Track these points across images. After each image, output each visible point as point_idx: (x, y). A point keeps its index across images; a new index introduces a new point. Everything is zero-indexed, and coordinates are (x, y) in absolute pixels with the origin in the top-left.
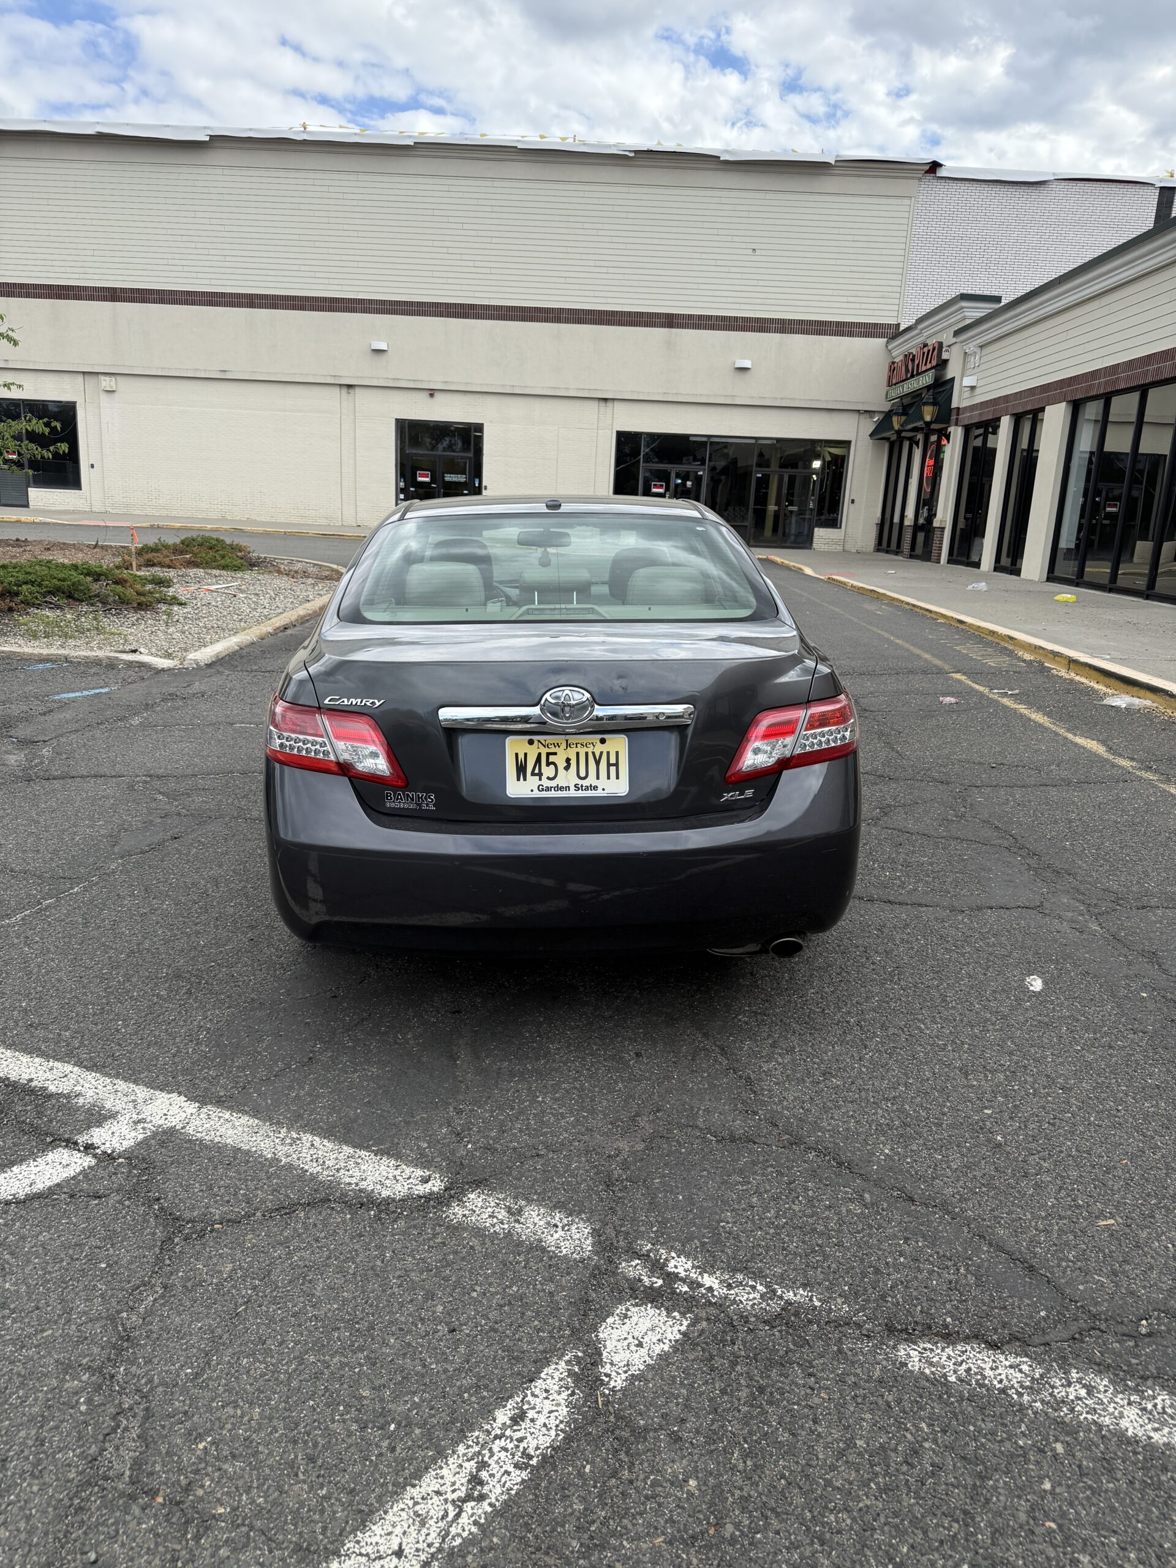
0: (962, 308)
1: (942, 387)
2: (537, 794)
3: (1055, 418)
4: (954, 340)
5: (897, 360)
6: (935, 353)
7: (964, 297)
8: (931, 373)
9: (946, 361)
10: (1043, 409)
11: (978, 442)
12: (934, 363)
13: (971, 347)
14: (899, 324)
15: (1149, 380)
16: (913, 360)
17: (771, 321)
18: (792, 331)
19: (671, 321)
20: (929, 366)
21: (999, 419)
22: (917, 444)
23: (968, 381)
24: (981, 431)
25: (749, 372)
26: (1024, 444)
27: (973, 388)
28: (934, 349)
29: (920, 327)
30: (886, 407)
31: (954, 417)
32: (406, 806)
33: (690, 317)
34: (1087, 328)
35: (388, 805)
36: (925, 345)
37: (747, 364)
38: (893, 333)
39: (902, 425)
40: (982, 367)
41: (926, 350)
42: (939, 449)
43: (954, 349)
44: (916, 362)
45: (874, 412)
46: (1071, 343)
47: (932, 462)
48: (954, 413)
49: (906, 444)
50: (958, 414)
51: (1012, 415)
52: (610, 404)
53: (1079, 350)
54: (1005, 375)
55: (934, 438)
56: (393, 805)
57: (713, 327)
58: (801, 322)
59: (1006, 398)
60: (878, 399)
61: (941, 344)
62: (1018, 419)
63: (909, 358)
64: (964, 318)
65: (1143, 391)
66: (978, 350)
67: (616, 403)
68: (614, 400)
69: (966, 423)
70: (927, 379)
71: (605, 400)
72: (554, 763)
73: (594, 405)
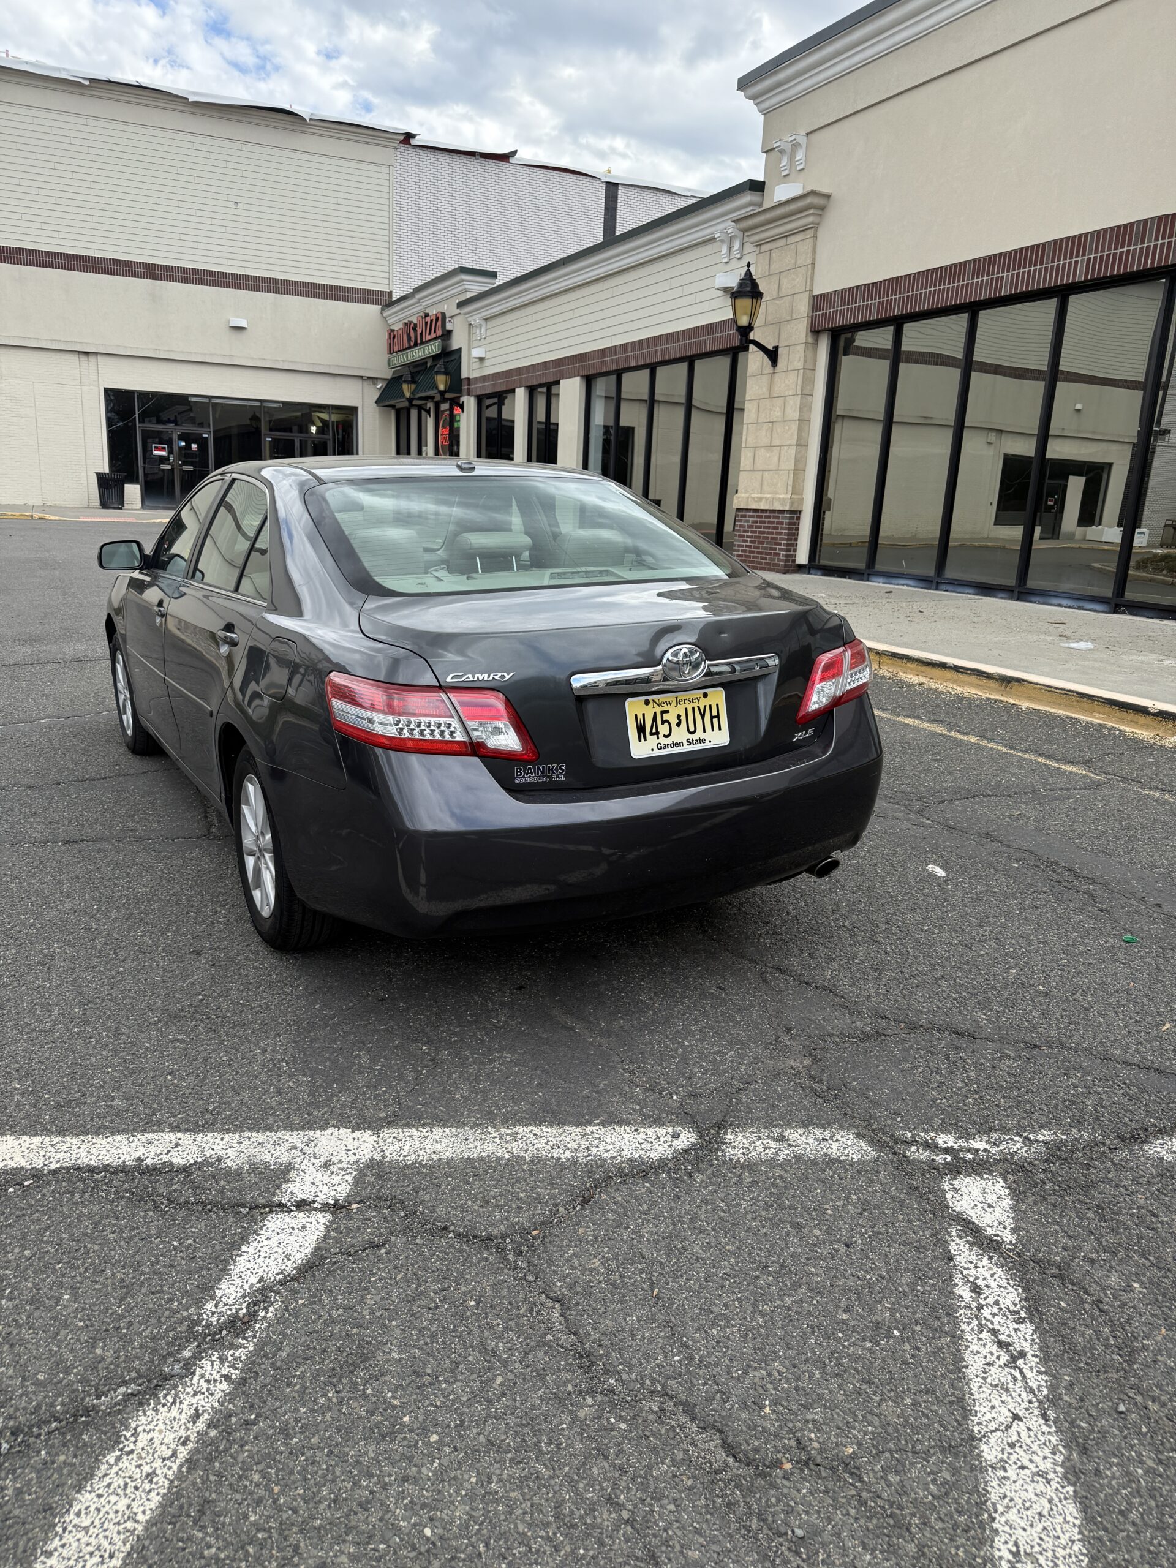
0: (463, 281)
1: (449, 359)
2: (658, 753)
3: (571, 391)
4: (458, 311)
5: (396, 327)
6: (439, 323)
7: (464, 270)
8: (437, 343)
9: (450, 332)
10: (558, 383)
11: (492, 413)
12: (439, 333)
13: (476, 319)
14: (390, 293)
15: (658, 359)
16: (415, 329)
17: (263, 279)
18: (286, 292)
19: (152, 272)
20: (433, 335)
21: (513, 391)
22: (428, 412)
23: (477, 353)
24: (495, 400)
25: (245, 332)
26: (541, 416)
27: (481, 359)
28: (437, 319)
29: (418, 296)
30: (388, 374)
31: (465, 388)
32: (536, 780)
33: (174, 269)
34: (595, 308)
35: (517, 781)
36: (427, 315)
37: (243, 323)
38: (387, 301)
39: (413, 393)
40: (489, 340)
41: (428, 319)
42: (452, 419)
43: (457, 320)
44: (419, 331)
45: (377, 379)
46: (579, 321)
47: (446, 431)
48: (465, 383)
49: (414, 413)
50: (469, 384)
51: (527, 387)
52: (92, 359)
53: (587, 328)
54: (513, 348)
55: (445, 406)
56: (522, 781)
57: (200, 282)
58: (294, 283)
59: (519, 371)
60: (381, 366)
61: (443, 315)
62: (532, 391)
63: (409, 327)
64: (465, 291)
65: (653, 368)
66: (483, 323)
67: (100, 358)
68: (97, 354)
69: (479, 393)
70: (434, 349)
71: (87, 353)
72: (667, 721)
73: (75, 358)
